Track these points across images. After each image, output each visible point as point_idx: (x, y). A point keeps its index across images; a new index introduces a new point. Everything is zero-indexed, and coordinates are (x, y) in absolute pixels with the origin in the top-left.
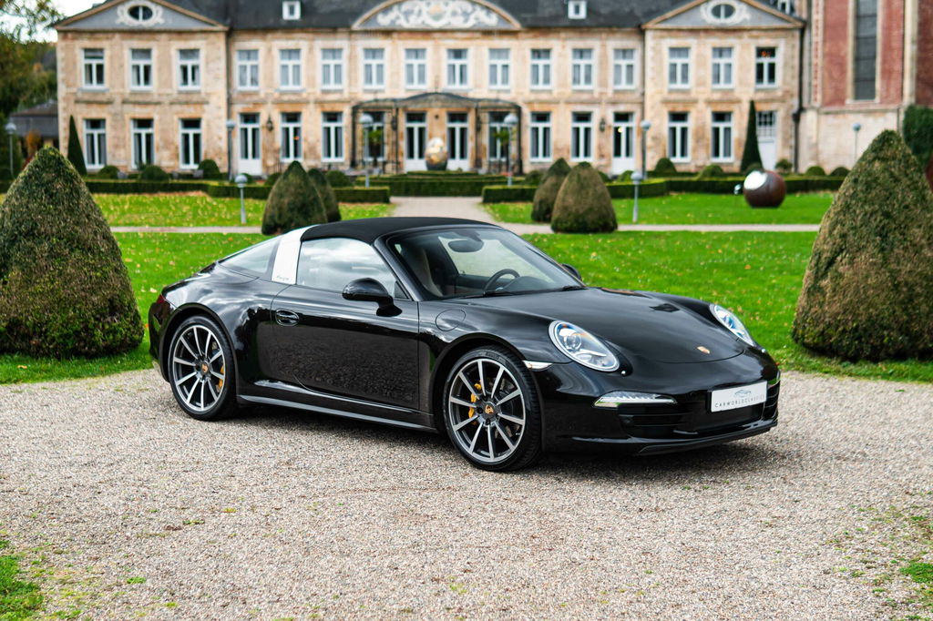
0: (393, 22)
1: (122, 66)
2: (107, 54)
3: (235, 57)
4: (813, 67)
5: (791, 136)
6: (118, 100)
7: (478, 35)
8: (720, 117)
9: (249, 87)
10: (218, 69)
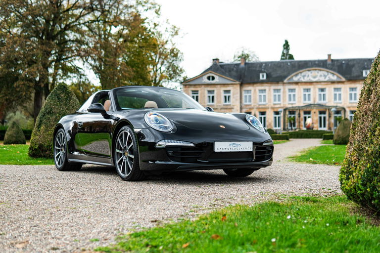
0: (299, 79)
1: (204, 96)
2: (199, 92)
3: (243, 92)
7: (329, 83)
9: (248, 103)
10: (237, 97)
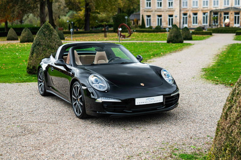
1: (155, 2)
6: (154, 11)
9: (185, 7)
10: (178, 3)
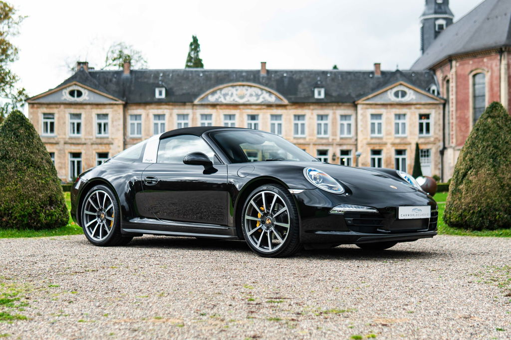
0: (217, 99)
2: (56, 116)
3: (128, 118)
4: (451, 125)
5: (439, 163)
6: (62, 142)
7: (264, 107)
8: (399, 152)
9: (136, 136)
10: (119, 125)
